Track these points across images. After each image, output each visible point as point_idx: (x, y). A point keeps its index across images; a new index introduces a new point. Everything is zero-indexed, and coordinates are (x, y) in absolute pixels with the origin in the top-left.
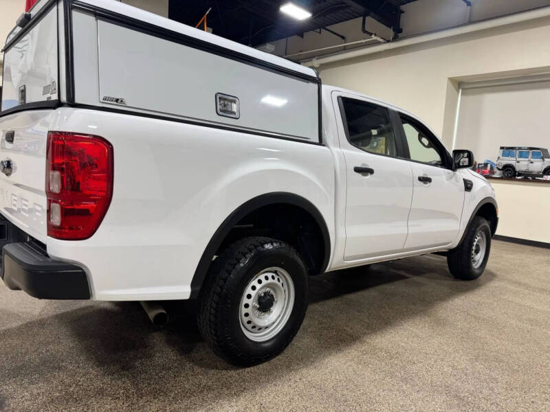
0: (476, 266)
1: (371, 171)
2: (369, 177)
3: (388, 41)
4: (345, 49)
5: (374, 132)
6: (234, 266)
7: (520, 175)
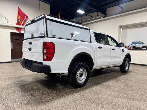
0: (126, 69)
1: (101, 48)
2: (101, 49)
3: (103, 17)
4: (93, 20)
5: (101, 39)
6: (75, 67)
7: (137, 48)
